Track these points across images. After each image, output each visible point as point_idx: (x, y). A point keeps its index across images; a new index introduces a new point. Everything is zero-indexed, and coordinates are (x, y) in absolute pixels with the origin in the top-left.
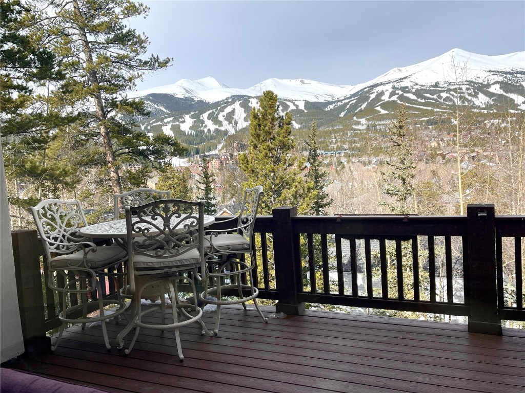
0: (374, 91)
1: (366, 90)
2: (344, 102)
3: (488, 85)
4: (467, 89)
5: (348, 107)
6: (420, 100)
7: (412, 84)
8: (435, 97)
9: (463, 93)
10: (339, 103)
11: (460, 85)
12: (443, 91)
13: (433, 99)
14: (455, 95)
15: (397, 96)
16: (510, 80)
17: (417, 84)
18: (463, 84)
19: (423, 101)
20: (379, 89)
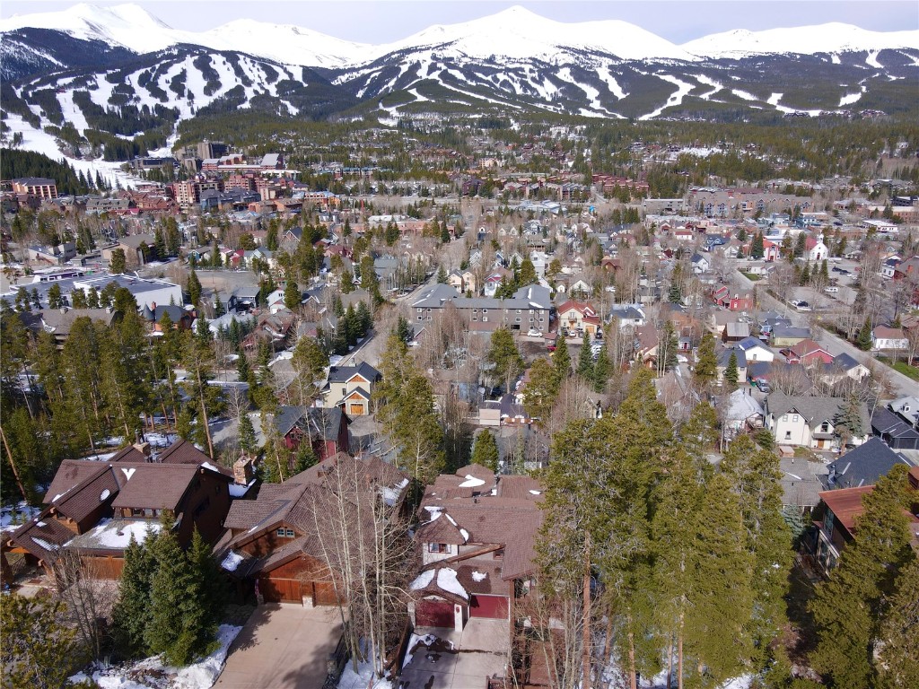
0: (406, 60)
1: (393, 56)
2: (362, 72)
3: (556, 68)
4: (531, 71)
5: (368, 81)
6: (469, 82)
7: (459, 55)
8: (489, 78)
9: (525, 76)
10: (355, 75)
11: (521, 63)
12: (500, 71)
13: (487, 82)
14: (516, 78)
15: (438, 72)
16: (583, 63)
17: (465, 56)
18: (526, 63)
19: (474, 84)
20: (413, 57)
